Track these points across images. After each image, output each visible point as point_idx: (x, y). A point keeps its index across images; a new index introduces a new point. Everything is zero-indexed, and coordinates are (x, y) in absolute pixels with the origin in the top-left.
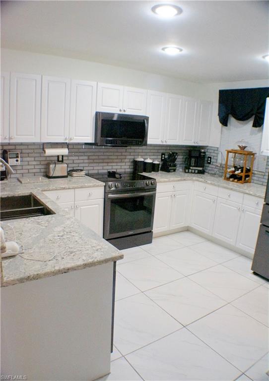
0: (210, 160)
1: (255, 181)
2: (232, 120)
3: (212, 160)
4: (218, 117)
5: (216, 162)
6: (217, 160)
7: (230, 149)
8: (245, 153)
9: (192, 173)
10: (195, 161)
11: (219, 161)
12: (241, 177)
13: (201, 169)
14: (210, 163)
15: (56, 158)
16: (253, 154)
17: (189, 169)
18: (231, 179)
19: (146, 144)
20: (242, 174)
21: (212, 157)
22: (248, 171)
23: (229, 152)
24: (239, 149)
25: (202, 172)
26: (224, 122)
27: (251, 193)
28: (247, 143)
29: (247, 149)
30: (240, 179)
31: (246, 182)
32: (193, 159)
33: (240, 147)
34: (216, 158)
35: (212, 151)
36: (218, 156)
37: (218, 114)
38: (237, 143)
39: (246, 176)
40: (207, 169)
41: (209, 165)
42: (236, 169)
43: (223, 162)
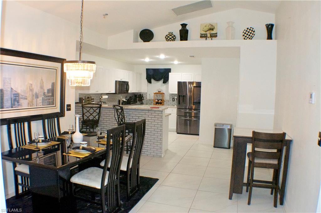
2: (153, 81)
3: (144, 98)
4: (146, 80)
5: (147, 99)
6: (147, 98)
7: (155, 93)
8: (160, 93)
9: (138, 104)
11: (148, 98)
13: (141, 102)
14: (143, 100)
16: (164, 94)
17: (137, 102)
18: (158, 104)
19: (128, 93)
20: (162, 102)
22: (163, 100)
23: (155, 94)
24: (158, 92)
26: (149, 81)
28: (161, 90)
29: (161, 92)
30: (161, 103)
31: (163, 105)
32: (138, 98)
33: (159, 91)
34: (146, 97)
35: (144, 94)
36: (147, 96)
37: (146, 79)
38: (157, 90)
39: (163, 102)
40: (143, 102)
41: (143, 101)
42: (158, 100)
43: (150, 99)
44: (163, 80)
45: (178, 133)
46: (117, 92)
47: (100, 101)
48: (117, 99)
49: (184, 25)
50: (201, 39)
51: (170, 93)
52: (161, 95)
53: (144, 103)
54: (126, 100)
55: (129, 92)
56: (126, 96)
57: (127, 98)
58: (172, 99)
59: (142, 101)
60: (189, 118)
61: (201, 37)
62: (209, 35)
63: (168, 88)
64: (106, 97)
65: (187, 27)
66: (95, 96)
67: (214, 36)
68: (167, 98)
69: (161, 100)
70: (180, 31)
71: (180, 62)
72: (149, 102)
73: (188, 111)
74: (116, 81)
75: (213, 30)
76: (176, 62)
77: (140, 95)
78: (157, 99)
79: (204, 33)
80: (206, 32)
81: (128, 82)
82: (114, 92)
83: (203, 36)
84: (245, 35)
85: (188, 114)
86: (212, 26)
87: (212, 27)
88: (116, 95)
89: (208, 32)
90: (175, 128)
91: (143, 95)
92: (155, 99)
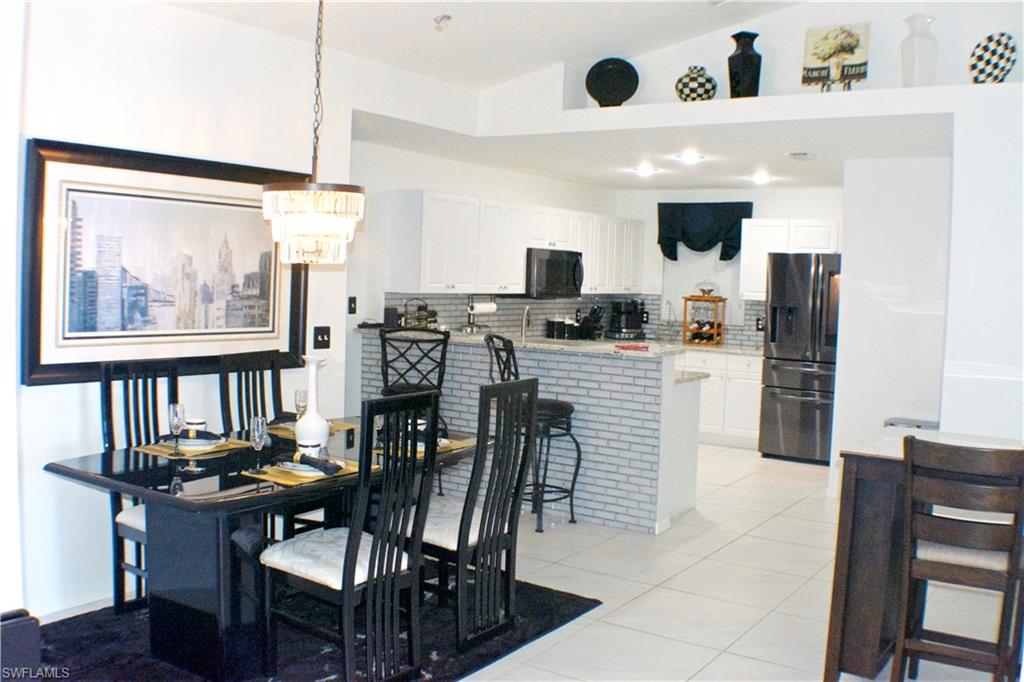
0: (647, 317)
1: (730, 342)
2: (682, 249)
3: (650, 317)
4: (659, 246)
5: (659, 319)
6: (659, 315)
7: (688, 296)
8: (708, 297)
9: (625, 339)
10: (627, 320)
11: (665, 316)
12: (712, 335)
13: (639, 331)
14: (646, 322)
15: (466, 319)
16: (723, 300)
17: (620, 332)
18: (697, 341)
19: (579, 295)
20: (712, 331)
21: (650, 312)
22: (719, 325)
23: (687, 299)
24: (700, 293)
25: (641, 337)
26: (670, 253)
27: (739, 351)
28: (713, 284)
29: (713, 294)
30: (710, 338)
31: (718, 343)
32: (623, 317)
33: (703, 291)
34: (657, 312)
35: (646, 302)
36: (659, 309)
37: (659, 243)
38: (698, 285)
39: (719, 334)
40: (645, 331)
41: (643, 325)
42: (701, 325)
43: (672, 318)
44: (719, 246)
45: (766, 455)
46: (534, 291)
47: (469, 323)
48: (541, 317)
49: (745, 39)
50: (806, 87)
51: (744, 298)
52: (711, 306)
53: (647, 336)
54: (578, 321)
55: (585, 290)
56: (578, 306)
57: (583, 316)
58: (755, 323)
59: (640, 327)
60: (822, 397)
61: (807, 80)
62: (835, 73)
63: (736, 277)
64: (491, 307)
65: (758, 46)
66: (448, 302)
67: (853, 75)
68: (734, 316)
69: (712, 325)
70: (732, 60)
71: (775, 179)
72: (670, 333)
73: (815, 370)
74: (529, 251)
75: (850, 49)
76: (761, 177)
77: (634, 303)
78: (698, 322)
79: (819, 64)
80: (825, 59)
81: (580, 254)
82: (521, 290)
83: (815, 77)
84: (981, 65)
85: (816, 382)
86: (850, 35)
87: (849, 40)
88: (529, 300)
89: (833, 61)
90: (756, 434)
91: (642, 304)
92: (689, 319)
